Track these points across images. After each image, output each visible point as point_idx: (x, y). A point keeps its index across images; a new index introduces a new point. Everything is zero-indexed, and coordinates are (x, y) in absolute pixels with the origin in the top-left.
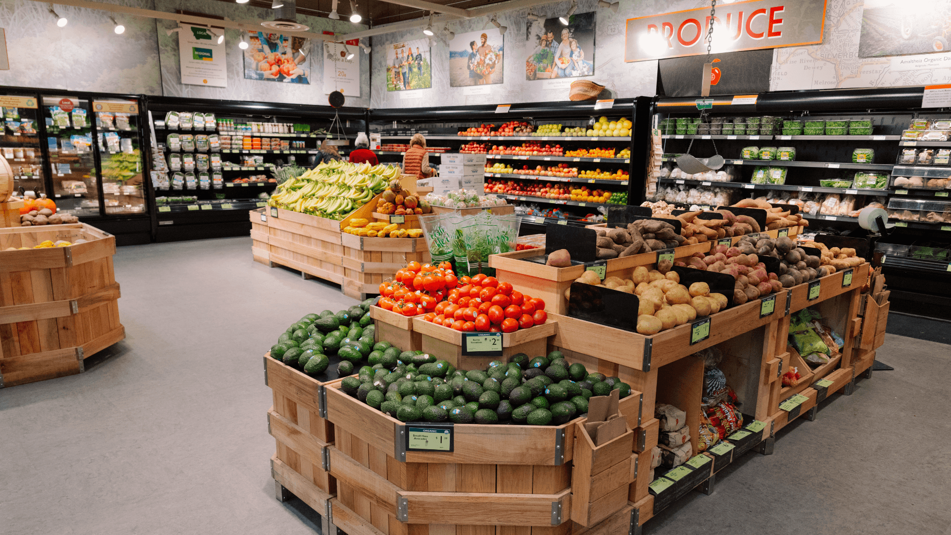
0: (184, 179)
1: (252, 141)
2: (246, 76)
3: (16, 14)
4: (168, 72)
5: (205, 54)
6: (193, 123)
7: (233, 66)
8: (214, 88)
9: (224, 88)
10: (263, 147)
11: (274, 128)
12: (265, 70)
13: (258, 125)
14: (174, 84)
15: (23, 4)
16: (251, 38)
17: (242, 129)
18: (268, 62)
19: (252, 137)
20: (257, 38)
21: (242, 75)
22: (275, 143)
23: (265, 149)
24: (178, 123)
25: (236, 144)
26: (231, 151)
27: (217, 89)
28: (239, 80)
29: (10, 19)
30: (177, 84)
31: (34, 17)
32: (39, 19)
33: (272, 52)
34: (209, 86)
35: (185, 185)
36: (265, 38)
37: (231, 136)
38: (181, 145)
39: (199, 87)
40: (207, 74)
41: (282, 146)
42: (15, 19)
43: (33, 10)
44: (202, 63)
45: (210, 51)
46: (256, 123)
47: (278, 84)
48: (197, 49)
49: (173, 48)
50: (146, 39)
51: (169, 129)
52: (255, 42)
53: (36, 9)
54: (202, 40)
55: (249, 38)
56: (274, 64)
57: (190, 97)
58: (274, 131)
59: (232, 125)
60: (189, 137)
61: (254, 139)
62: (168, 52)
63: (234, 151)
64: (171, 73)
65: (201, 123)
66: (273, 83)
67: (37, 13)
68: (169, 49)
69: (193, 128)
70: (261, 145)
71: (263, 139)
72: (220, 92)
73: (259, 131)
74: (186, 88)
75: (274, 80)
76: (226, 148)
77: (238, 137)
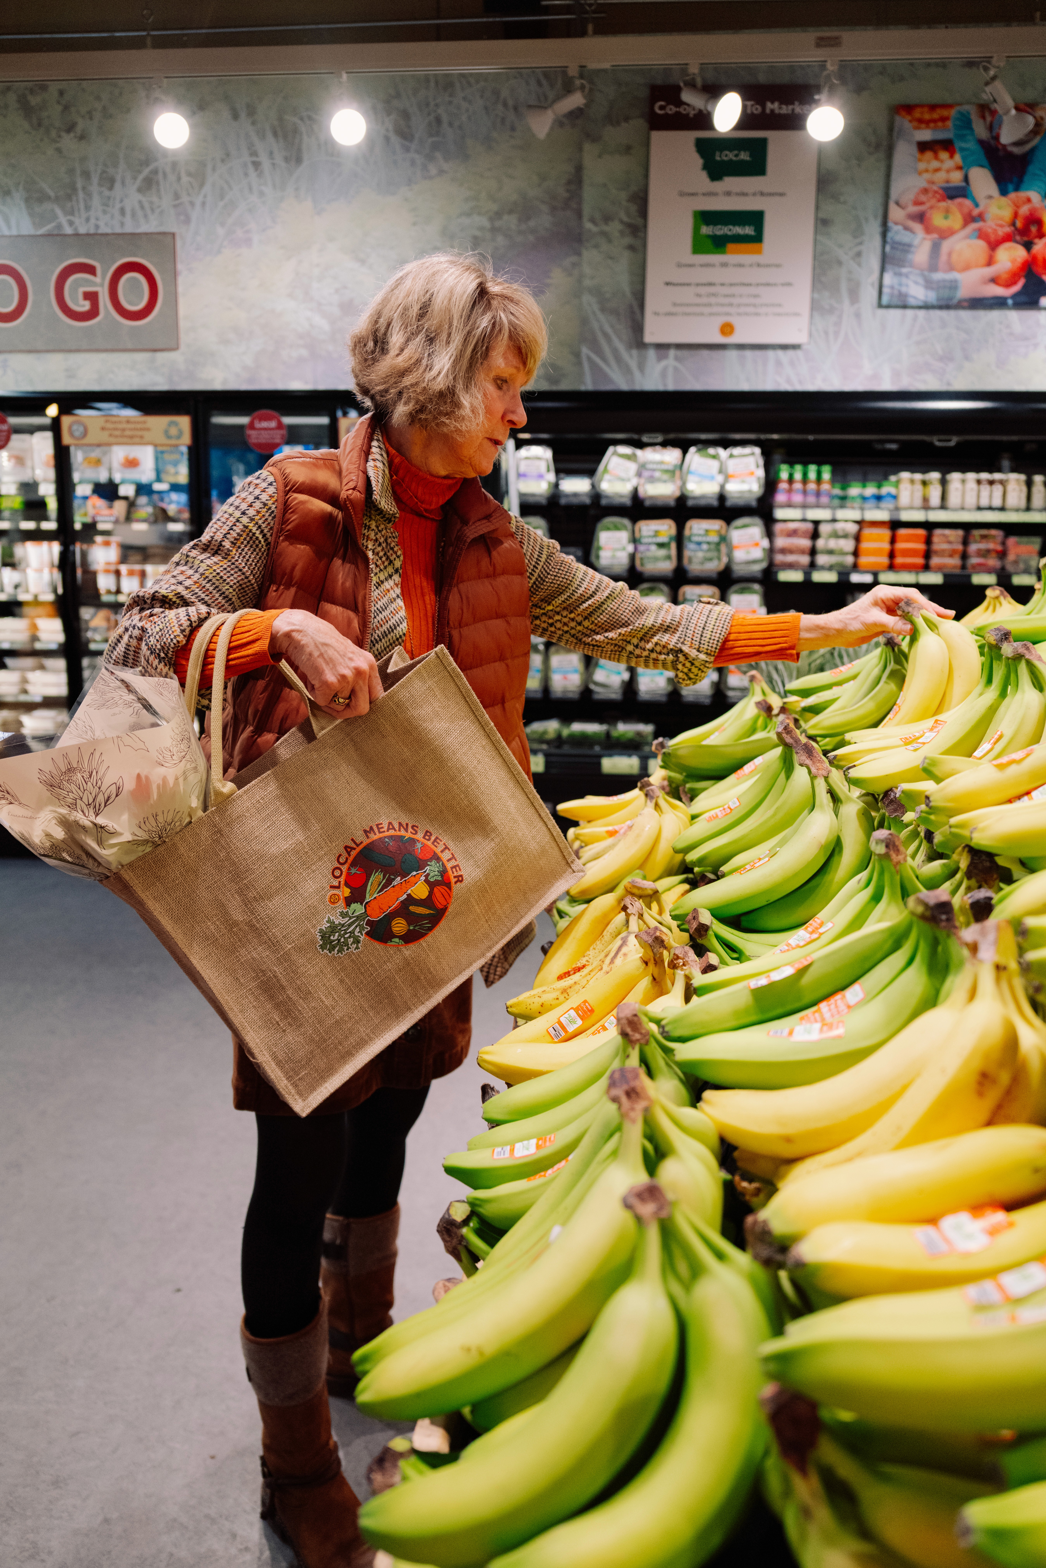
0: (632, 670)
1: (893, 541)
2: (885, 300)
3: (207, 188)
4: (603, 310)
5: (739, 230)
6: (684, 484)
7: (840, 263)
8: (758, 353)
9: (795, 347)
10: (935, 561)
11: (985, 490)
12: (967, 268)
13: (924, 483)
14: (621, 348)
15: (228, 155)
16: (923, 147)
17: (864, 499)
18: (982, 235)
19: (895, 525)
20: (947, 146)
21: (869, 294)
22: (983, 546)
23: (939, 569)
24: (634, 482)
25: (831, 552)
26: (807, 575)
27: (771, 353)
28: (858, 315)
29: (192, 204)
30: (630, 347)
31: (250, 189)
32: (262, 194)
33: (1004, 192)
34: (741, 347)
35: (630, 687)
36: (981, 142)
37: (816, 523)
38: (632, 557)
39: (705, 353)
40: (735, 301)
41: (1011, 557)
42: (203, 204)
43: (251, 169)
44: (724, 265)
45: (756, 219)
46: (918, 476)
47: (1014, 316)
48: (706, 217)
49: (629, 225)
50: (554, 209)
51: (604, 502)
52: (935, 164)
53: (256, 165)
54: (731, 183)
55: (914, 150)
56: (1008, 238)
57: (671, 387)
58: (984, 502)
59: (825, 487)
60: (665, 528)
61: (902, 532)
62: (610, 241)
63: (818, 577)
64: (615, 312)
65: (712, 478)
66: (995, 315)
67: (260, 175)
68: (615, 228)
69: (682, 499)
70: (927, 555)
71: (938, 532)
72: (779, 363)
73: (926, 506)
74: (660, 359)
75: (999, 303)
76: (791, 566)
77: (839, 526)
